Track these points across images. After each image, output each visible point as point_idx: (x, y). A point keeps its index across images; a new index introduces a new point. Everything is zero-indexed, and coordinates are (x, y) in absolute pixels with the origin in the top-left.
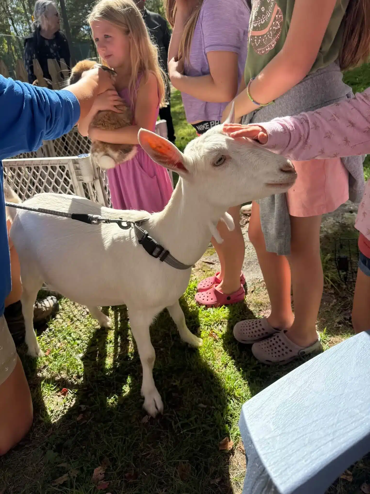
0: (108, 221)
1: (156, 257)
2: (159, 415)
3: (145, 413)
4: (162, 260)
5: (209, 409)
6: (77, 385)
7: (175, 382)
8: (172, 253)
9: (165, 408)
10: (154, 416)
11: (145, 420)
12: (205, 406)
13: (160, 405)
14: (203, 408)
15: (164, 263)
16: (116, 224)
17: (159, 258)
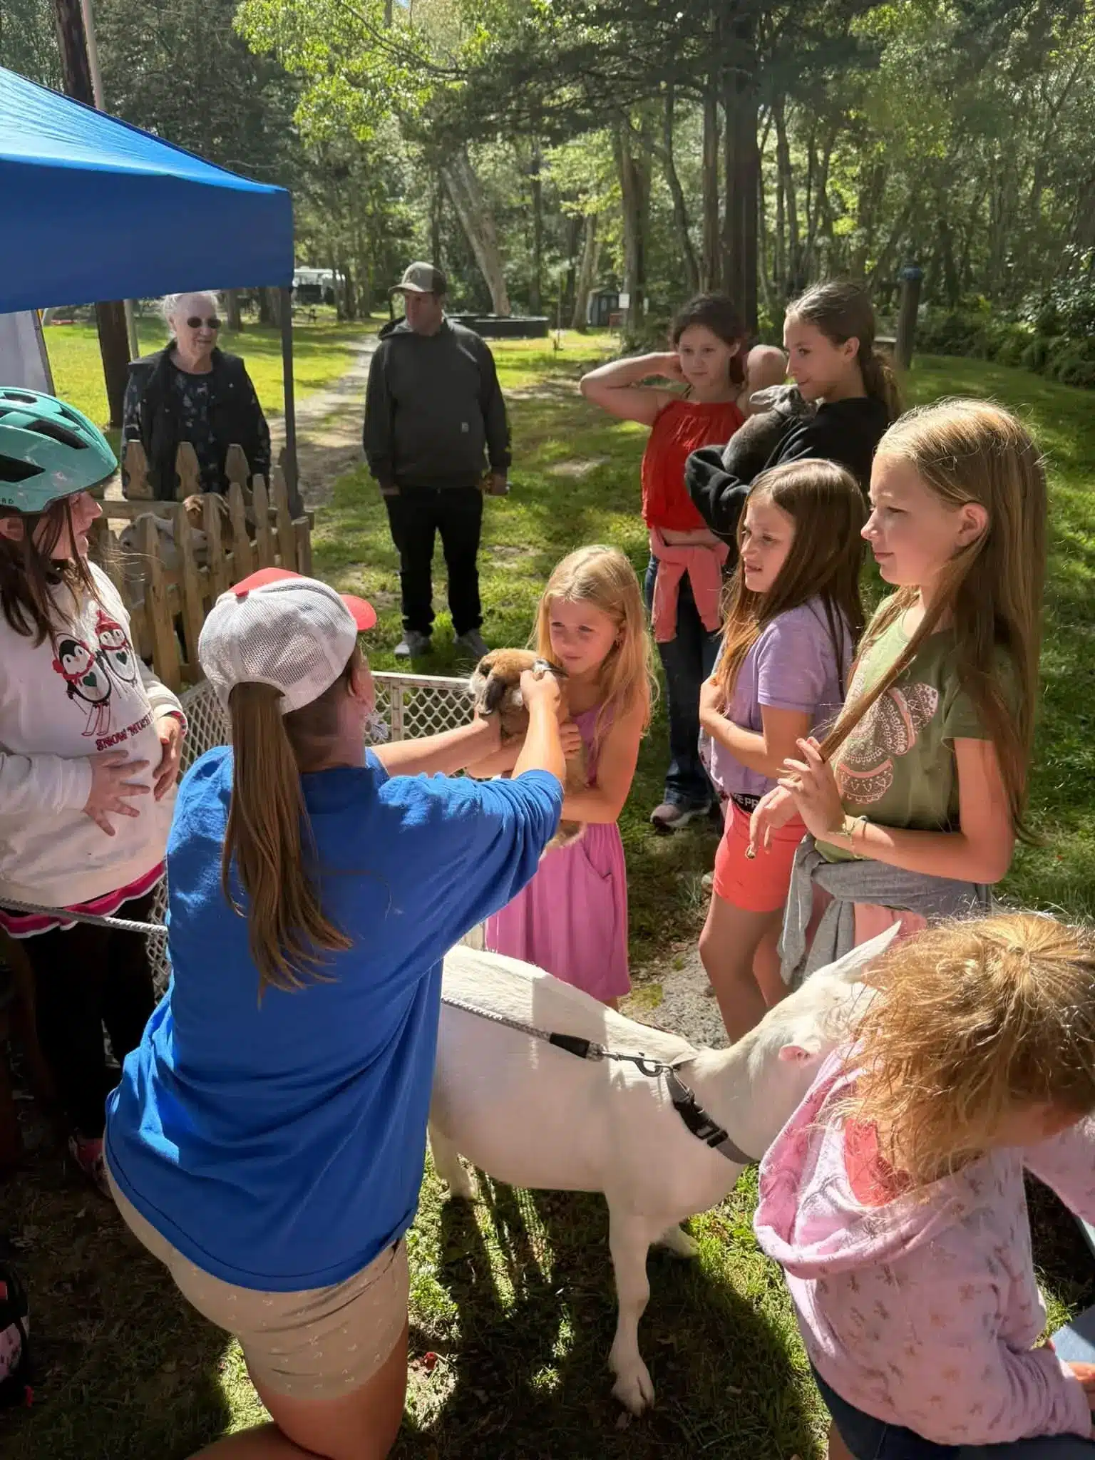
0: (620, 1058)
1: (702, 1138)
2: (647, 1411)
3: (619, 1406)
4: (712, 1144)
5: (748, 1396)
6: (448, 1341)
7: (665, 1337)
8: (732, 1136)
9: (657, 1396)
10: (639, 1414)
11: (622, 1422)
12: (739, 1391)
13: (649, 1391)
14: (735, 1396)
15: (714, 1149)
16: (633, 1065)
17: (705, 1141)
